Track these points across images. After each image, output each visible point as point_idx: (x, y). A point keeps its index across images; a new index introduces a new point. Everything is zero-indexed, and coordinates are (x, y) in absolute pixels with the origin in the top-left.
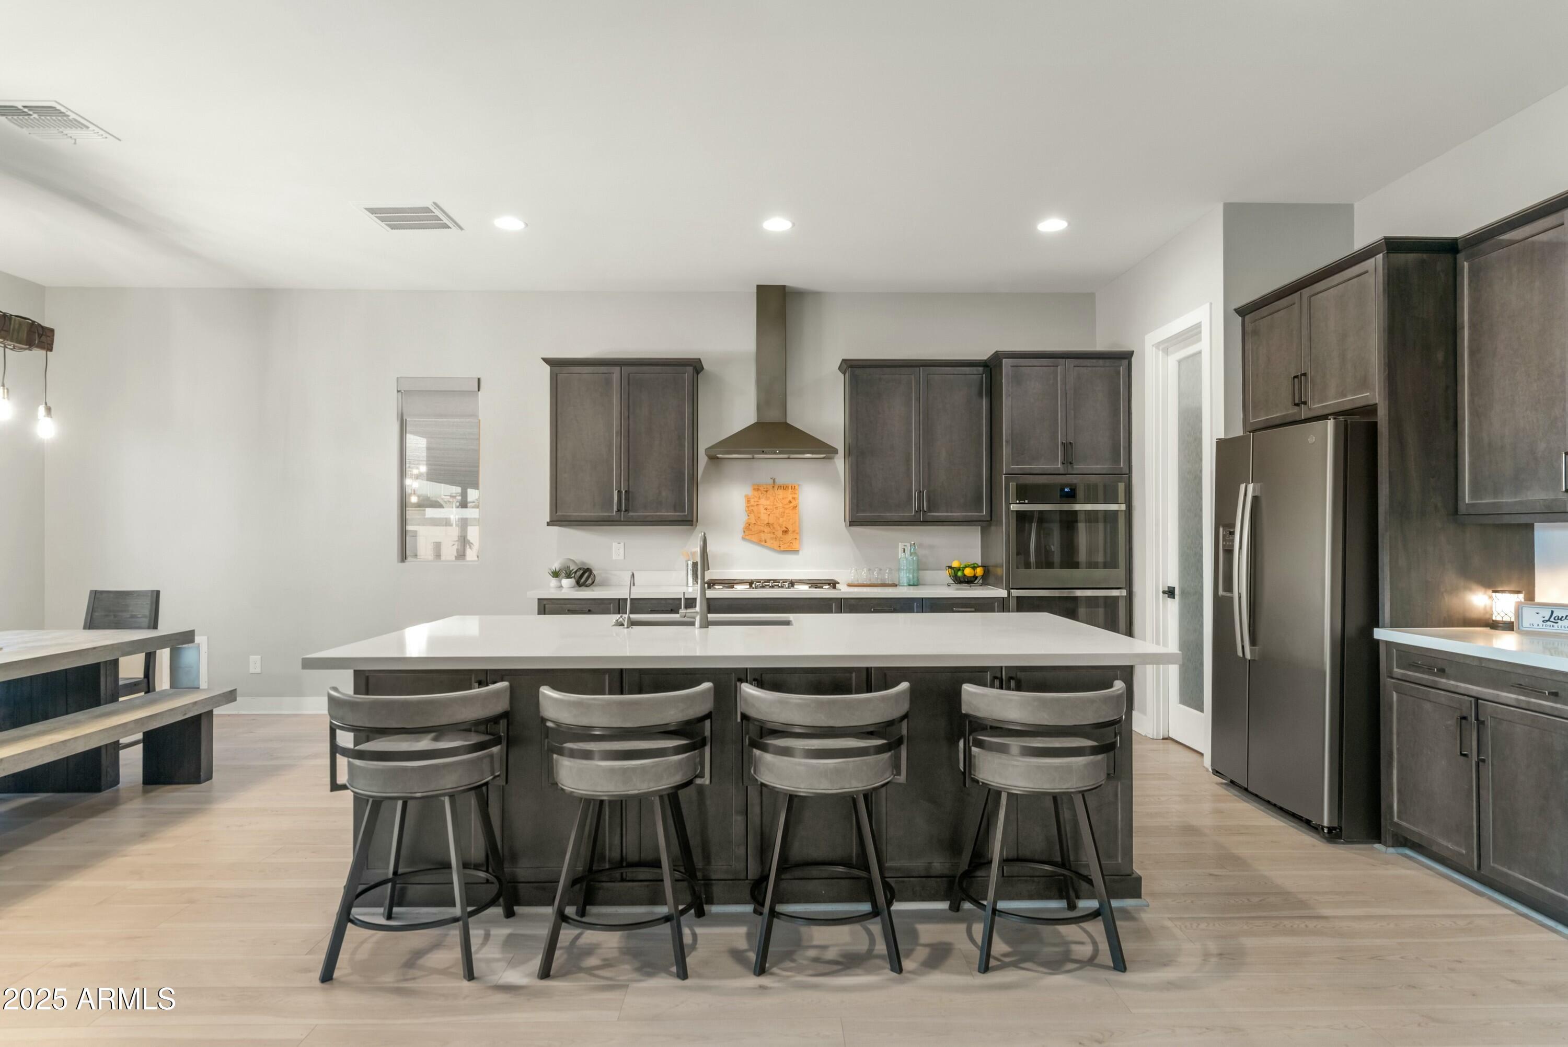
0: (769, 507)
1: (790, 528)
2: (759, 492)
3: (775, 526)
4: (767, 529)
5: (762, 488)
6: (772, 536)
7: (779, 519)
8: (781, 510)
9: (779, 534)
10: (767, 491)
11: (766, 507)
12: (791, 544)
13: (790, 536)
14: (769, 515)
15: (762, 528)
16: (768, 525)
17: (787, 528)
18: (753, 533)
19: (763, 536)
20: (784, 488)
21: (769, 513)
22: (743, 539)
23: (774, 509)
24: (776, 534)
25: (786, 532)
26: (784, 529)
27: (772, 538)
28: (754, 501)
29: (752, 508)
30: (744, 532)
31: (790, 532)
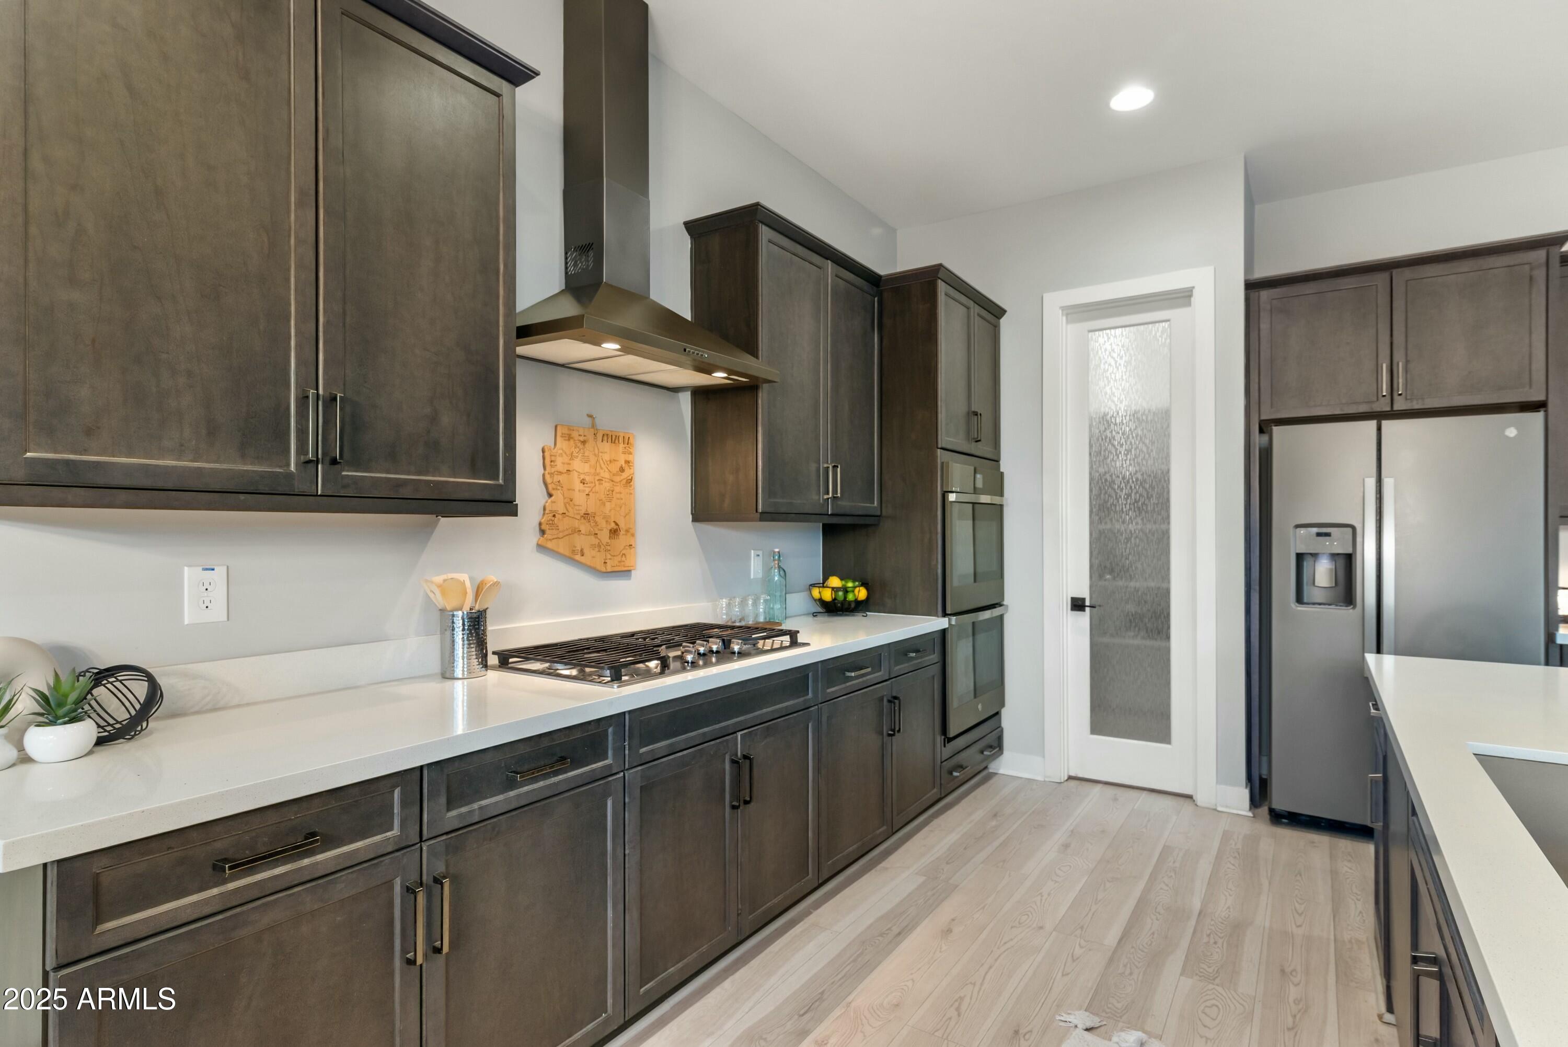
0: (588, 479)
1: (622, 525)
2: (572, 442)
3: (597, 519)
4: (584, 527)
5: (575, 434)
6: (595, 541)
7: (604, 504)
8: (607, 485)
9: (605, 536)
10: (584, 442)
11: (582, 477)
12: (624, 559)
13: (622, 540)
14: (588, 495)
15: (576, 524)
16: (586, 516)
17: (617, 524)
18: (561, 535)
19: (580, 542)
20: (612, 438)
21: (587, 490)
22: (541, 547)
23: (597, 483)
24: (599, 536)
25: (614, 532)
26: (613, 525)
27: (593, 546)
28: (563, 463)
29: (560, 478)
30: (543, 532)
31: (622, 532)
